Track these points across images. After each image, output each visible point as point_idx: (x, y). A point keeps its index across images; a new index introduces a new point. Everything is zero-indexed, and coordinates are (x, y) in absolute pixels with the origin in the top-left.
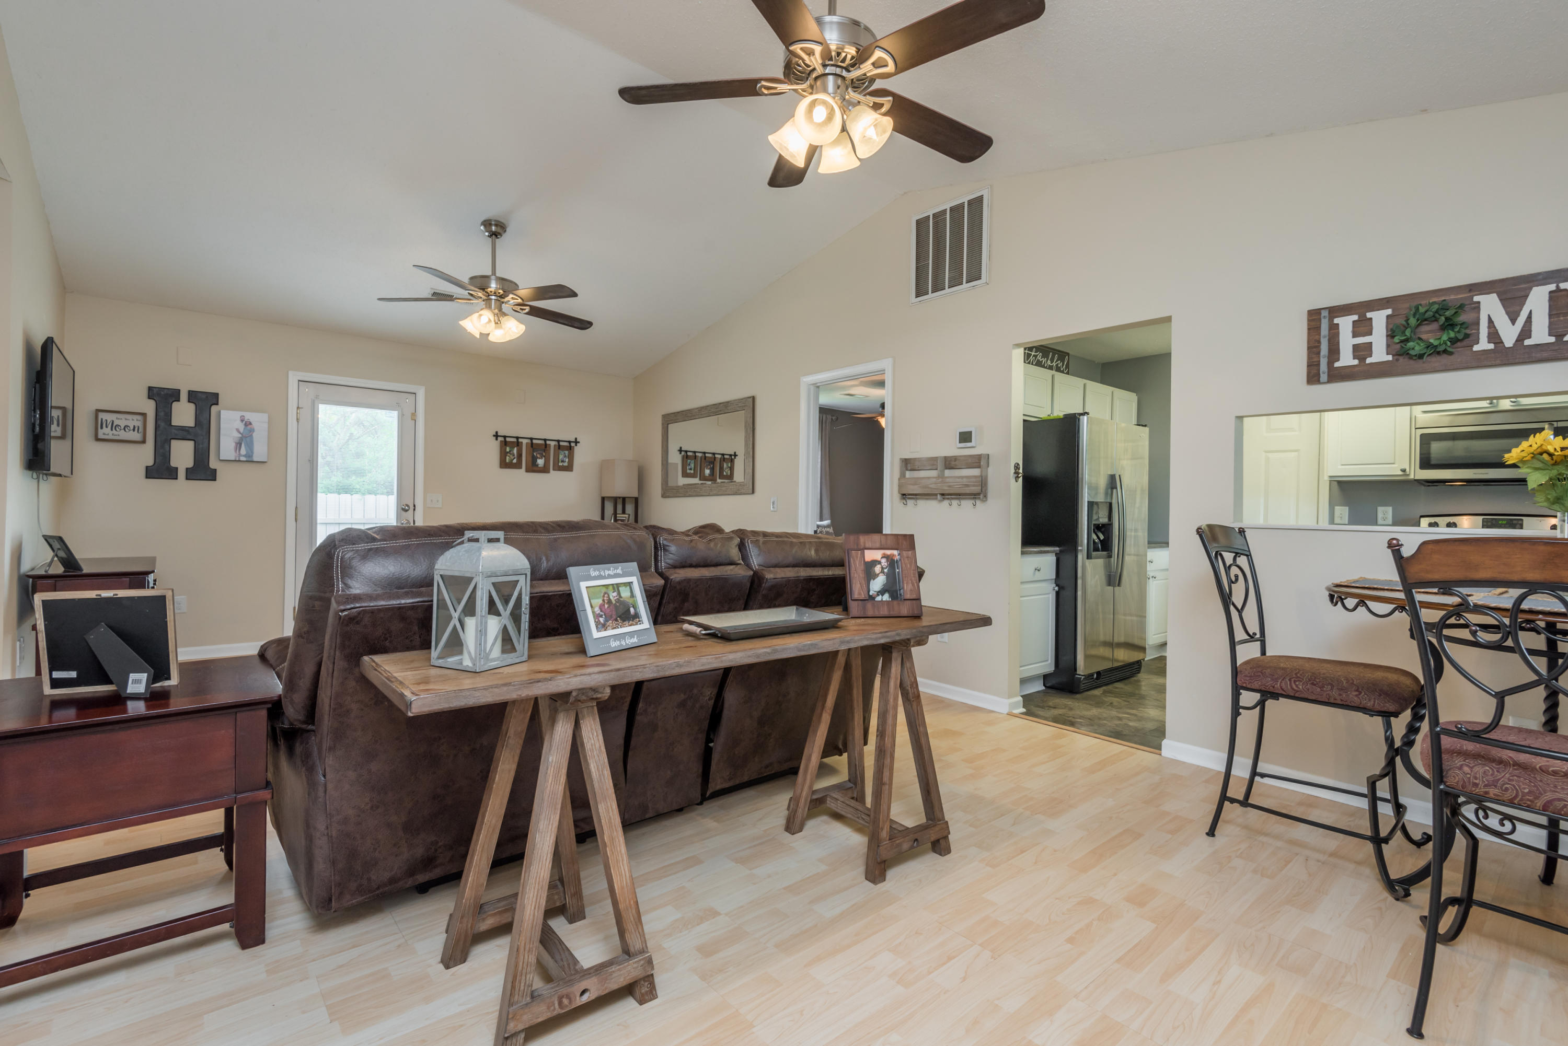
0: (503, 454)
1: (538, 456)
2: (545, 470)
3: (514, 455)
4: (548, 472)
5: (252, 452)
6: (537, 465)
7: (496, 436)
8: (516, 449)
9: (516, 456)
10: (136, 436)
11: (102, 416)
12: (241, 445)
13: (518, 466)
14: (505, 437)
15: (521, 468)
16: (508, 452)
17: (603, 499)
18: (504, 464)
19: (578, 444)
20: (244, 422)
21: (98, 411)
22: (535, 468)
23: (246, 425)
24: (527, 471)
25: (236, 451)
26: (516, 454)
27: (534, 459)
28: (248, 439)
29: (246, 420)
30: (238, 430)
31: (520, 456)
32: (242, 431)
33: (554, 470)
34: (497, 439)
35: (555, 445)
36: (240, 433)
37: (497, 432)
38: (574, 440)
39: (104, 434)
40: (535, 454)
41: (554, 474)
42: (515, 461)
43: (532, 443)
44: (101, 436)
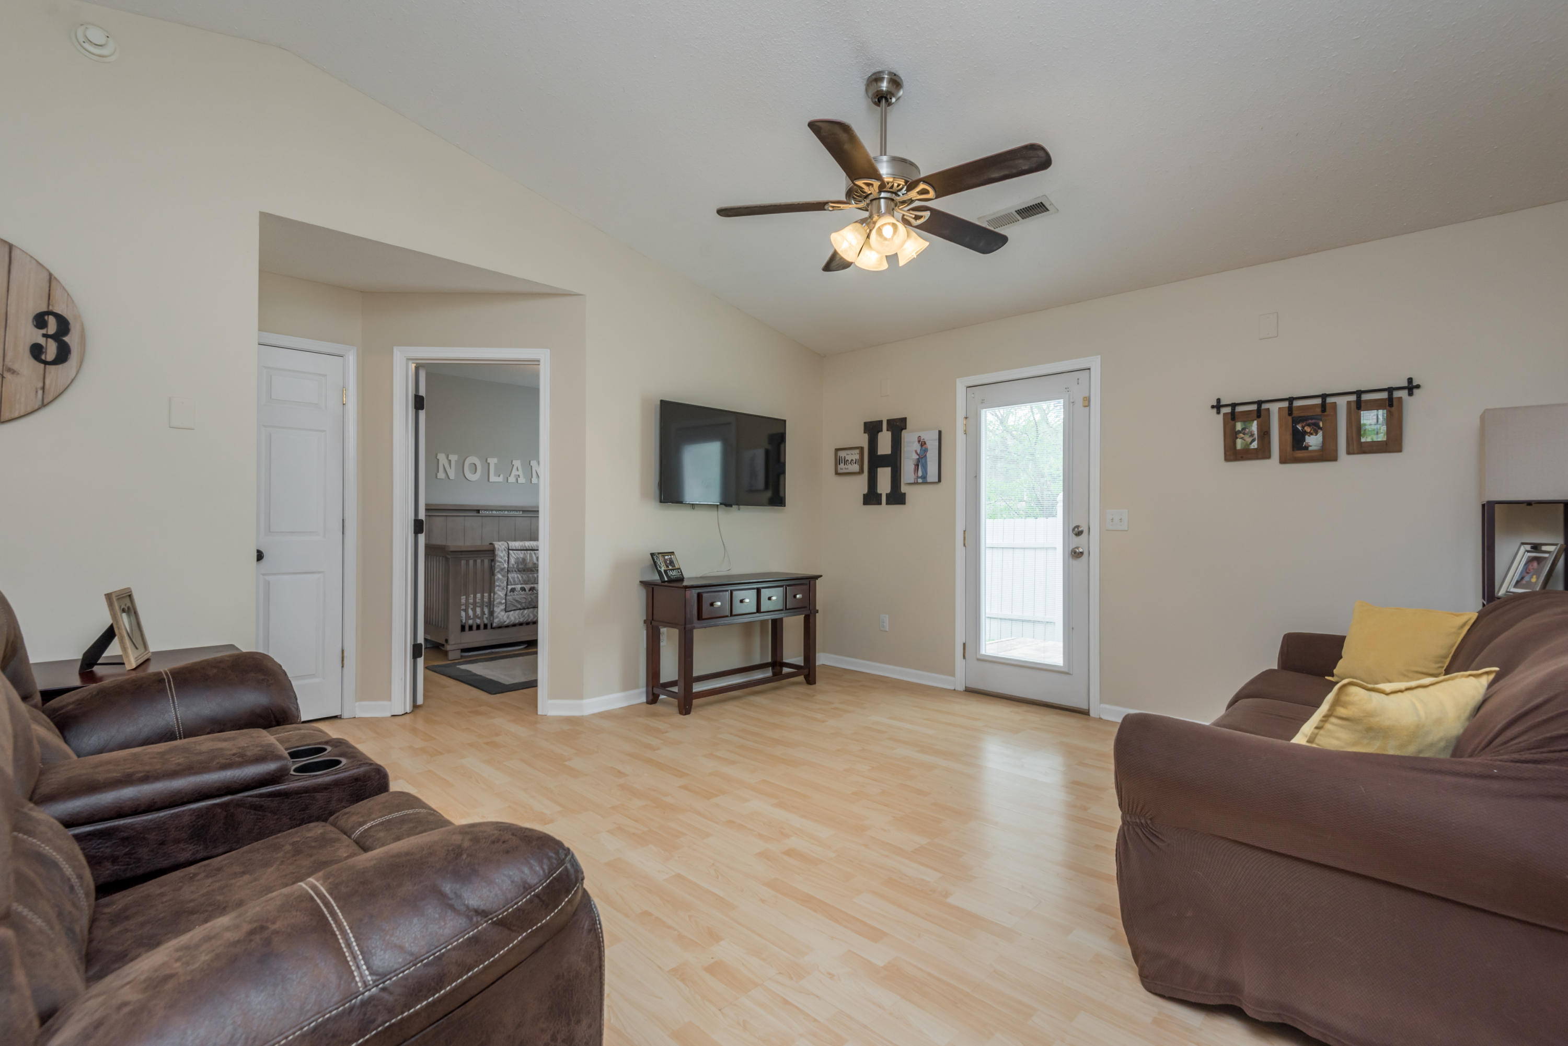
0: (1230, 436)
1: (1308, 429)
2: (1327, 455)
3: (1252, 435)
4: (1335, 459)
5: (927, 473)
6: (1306, 448)
7: (1218, 406)
8: (1255, 423)
9: (1256, 436)
10: (856, 468)
11: (842, 454)
12: (918, 465)
13: (1263, 453)
14: (1234, 406)
15: (1268, 456)
16: (1239, 432)
17: (1489, 511)
18: (1233, 454)
19: (1415, 391)
20: (920, 443)
21: (837, 450)
22: (1300, 454)
23: (922, 446)
24: (1283, 461)
25: (915, 474)
26: (1256, 433)
27: (1298, 440)
28: (923, 460)
29: (922, 440)
30: (916, 452)
31: (1265, 434)
32: (919, 452)
33: (1349, 453)
34: (1218, 413)
35: (1349, 403)
36: (918, 454)
37: (1219, 400)
38: (1406, 384)
39: (841, 469)
40: (1299, 427)
41: (1347, 463)
42: (1255, 445)
43: (1290, 409)
44: (840, 471)
